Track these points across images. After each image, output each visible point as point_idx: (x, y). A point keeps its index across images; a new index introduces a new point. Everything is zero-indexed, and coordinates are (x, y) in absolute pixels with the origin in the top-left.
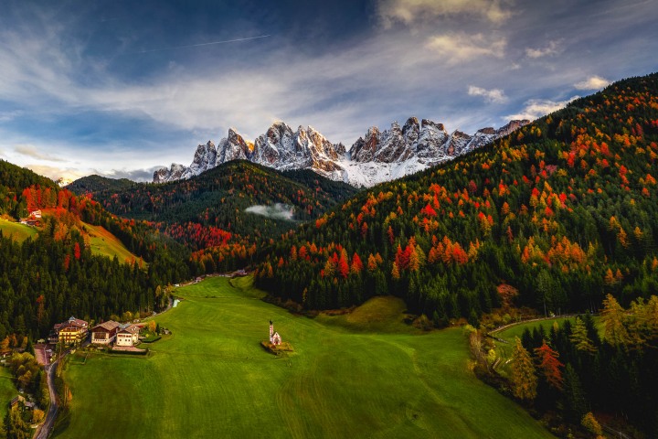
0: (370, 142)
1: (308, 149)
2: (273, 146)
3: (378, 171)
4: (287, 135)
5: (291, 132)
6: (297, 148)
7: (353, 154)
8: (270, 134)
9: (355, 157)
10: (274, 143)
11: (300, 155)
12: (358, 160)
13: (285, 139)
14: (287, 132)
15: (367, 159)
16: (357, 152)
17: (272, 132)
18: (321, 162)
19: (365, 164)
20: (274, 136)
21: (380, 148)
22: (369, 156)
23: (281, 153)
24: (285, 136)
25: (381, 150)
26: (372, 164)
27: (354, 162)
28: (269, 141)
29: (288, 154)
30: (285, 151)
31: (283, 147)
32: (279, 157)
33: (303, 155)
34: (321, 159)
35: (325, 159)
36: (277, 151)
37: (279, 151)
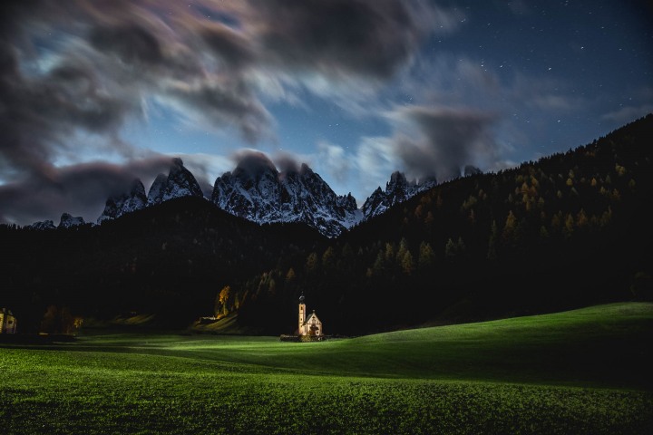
0: (393, 194)
1: (300, 199)
2: (244, 193)
4: (267, 176)
6: (284, 197)
7: (368, 212)
10: (246, 188)
13: (264, 182)
14: (268, 172)
18: (320, 221)
20: (247, 176)
23: (256, 204)
24: (264, 177)
28: (238, 185)
29: (268, 205)
30: (264, 201)
31: (260, 194)
32: (254, 211)
33: (292, 208)
34: (319, 216)
35: (326, 216)
36: (250, 200)
37: (253, 200)
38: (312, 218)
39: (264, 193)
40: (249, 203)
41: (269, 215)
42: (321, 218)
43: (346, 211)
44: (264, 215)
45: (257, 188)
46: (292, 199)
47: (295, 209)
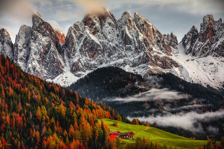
0: (206, 32)
1: (139, 42)
2: (93, 37)
3: (219, 68)
4: (110, 24)
5: (114, 20)
6: (126, 40)
7: (188, 47)
8: (87, 21)
9: (190, 51)
10: (94, 33)
11: (130, 49)
12: (194, 55)
13: (107, 28)
14: (109, 20)
15: (205, 52)
16: (192, 45)
17: (90, 19)
18: (157, 58)
19: (203, 59)
20: (93, 24)
21: (217, 40)
22: (206, 49)
23: (104, 46)
24: (107, 25)
25: (219, 43)
26: (210, 59)
27: (190, 57)
28: (88, 31)
29: (114, 47)
30: (110, 43)
31: (106, 38)
32: (103, 51)
33: (133, 49)
34: (155, 54)
35: (160, 54)
36: (99, 43)
37: (101, 43)
38: (151, 56)
39: (109, 37)
40: (98, 45)
41: (116, 55)
42: (156, 56)
43: (171, 47)
44: (112, 55)
45: (102, 33)
46: (133, 42)
47: (136, 49)
